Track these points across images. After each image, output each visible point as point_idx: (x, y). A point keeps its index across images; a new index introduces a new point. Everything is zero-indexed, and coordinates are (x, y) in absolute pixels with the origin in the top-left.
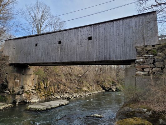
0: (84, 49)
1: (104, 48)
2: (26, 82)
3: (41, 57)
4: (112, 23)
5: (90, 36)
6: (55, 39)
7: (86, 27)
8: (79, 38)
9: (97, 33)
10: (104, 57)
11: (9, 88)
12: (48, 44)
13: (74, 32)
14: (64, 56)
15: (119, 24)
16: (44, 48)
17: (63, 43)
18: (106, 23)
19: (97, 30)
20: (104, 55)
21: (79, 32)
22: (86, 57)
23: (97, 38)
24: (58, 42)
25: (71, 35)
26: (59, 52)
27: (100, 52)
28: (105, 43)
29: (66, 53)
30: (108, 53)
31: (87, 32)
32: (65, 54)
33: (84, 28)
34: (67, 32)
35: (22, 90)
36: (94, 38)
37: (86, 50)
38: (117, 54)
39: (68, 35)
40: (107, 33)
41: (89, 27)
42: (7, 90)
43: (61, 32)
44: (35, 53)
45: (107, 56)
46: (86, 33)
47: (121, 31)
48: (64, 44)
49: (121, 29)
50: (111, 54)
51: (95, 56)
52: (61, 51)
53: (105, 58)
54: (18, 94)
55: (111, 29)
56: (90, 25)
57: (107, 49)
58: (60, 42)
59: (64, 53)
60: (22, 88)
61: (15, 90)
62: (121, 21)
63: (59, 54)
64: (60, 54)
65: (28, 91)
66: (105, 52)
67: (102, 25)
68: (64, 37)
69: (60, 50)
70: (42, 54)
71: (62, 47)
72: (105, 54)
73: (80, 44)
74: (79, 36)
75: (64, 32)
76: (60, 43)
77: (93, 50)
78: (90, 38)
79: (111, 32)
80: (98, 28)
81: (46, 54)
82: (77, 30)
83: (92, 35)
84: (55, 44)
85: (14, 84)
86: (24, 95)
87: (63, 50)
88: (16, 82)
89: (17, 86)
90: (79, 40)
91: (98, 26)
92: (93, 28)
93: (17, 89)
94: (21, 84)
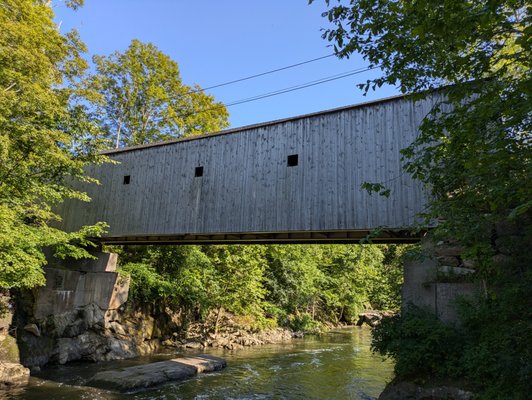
0: (274, 195)
1: (336, 192)
2: (92, 296)
3: (141, 217)
4: (361, 111)
5: (292, 153)
6: (184, 164)
7: (280, 126)
8: (260, 160)
9: (313, 144)
10: (336, 219)
11: (38, 315)
12: (164, 178)
13: (242, 139)
14: (210, 214)
15: (384, 115)
16: (151, 190)
17: (209, 175)
18: (343, 114)
19: (316, 134)
20: (336, 213)
21: (260, 141)
22: (279, 220)
23: (316, 159)
24: (193, 172)
25: (235, 151)
26: (198, 201)
27: (323, 201)
28: (338, 176)
29: (218, 205)
30: (349, 207)
31: (283, 141)
32: (213, 209)
33: (273, 128)
34: (224, 142)
35: (79, 322)
36: (306, 159)
37: (281, 195)
38: (377, 209)
39: (226, 150)
40: (345, 144)
41: (289, 124)
42: (32, 323)
43: (202, 141)
44: (123, 205)
45: (345, 217)
46: (280, 145)
47: (390, 139)
48: (212, 178)
49: (389, 131)
50: (360, 208)
51: (307, 215)
52: (202, 199)
54: (66, 334)
55: (357, 131)
56: (294, 120)
57: (345, 193)
58: (199, 172)
59: (210, 205)
60: (81, 315)
61: (56, 321)
62: (389, 108)
63: (197, 209)
64: (201, 210)
65: (97, 326)
66: (341, 202)
67: (331, 118)
68: (211, 157)
69: (198, 196)
70: (142, 209)
71: (206, 186)
72: (341, 211)
73: (260, 176)
74: (260, 151)
75: (214, 141)
76: (201, 175)
77: (302, 198)
78: (293, 160)
79: (359, 140)
80: (316, 129)
81: (157, 207)
82: (253, 134)
83: (298, 151)
84: (184, 176)
85: (52, 302)
86: (83, 338)
87: (210, 196)
88: (59, 297)
89: (63, 309)
90: (257, 165)
91: (316, 122)
92: (301, 128)
93: (63, 319)
94: (77, 302)
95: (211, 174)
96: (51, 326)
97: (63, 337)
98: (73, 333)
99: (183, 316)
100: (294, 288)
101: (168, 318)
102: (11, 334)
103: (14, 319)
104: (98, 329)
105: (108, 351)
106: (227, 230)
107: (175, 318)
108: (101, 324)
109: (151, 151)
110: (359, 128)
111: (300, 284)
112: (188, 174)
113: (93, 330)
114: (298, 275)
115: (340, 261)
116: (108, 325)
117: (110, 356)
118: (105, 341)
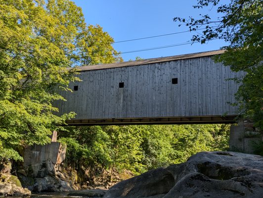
0: (165, 98)
1: (197, 97)
2: (49, 156)
3: (87, 109)
4: (210, 58)
5: (174, 77)
6: (112, 80)
7: (168, 63)
8: (157, 80)
9: (186, 73)
10: (198, 110)
11: (24, 165)
12: (100, 88)
13: (146, 69)
14: (129, 108)
16: (92, 94)
17: (127, 87)
18: (201, 59)
19: (187, 68)
20: (198, 108)
21: (156, 70)
22: (168, 111)
23: (187, 81)
24: (118, 85)
25: (142, 75)
26: (122, 101)
27: (191, 102)
28: (199, 90)
29: (134, 103)
30: (204, 105)
31: (169, 71)
32: (131, 105)
33: (164, 64)
34: (135, 70)
35: (43, 169)
36: (182, 80)
37: (169, 99)
38: (218, 106)
39: (137, 74)
40: (202, 74)
42: (21, 169)
43: (123, 68)
44: (75, 102)
45: (202, 110)
46: (168, 73)
47: (224, 73)
48: (130, 89)
49: (224, 69)
50: (209, 105)
51: (183, 109)
52: (124, 100)
53: (199, 112)
54: (39, 176)
55: (208, 68)
56: (175, 60)
57: (202, 98)
58: (121, 85)
59: (129, 103)
60: (44, 166)
61: (33, 168)
63: (121, 105)
64: (124, 106)
65: (51, 173)
66: (200, 103)
67: (195, 61)
68: (128, 76)
69: (122, 98)
70: (87, 105)
71: (126, 93)
72: (200, 106)
73: (157, 88)
74: (157, 76)
75: (130, 69)
76: (123, 87)
77: (180, 101)
78: (175, 81)
79: (209, 72)
80: (187, 66)
81: (96, 104)
82: (152, 66)
83: (178, 76)
84: (113, 87)
85: (31, 157)
86: (47, 178)
87: (129, 98)
88: (34, 155)
89: (36, 162)
90: (155, 83)
91: (187, 62)
92: (179, 65)
93: (36, 168)
94: (42, 158)
96: (31, 171)
97: (37, 177)
98: (42, 176)
99: (90, 172)
100: (156, 156)
101: (84, 173)
102: (13, 174)
103: (12, 166)
104: (52, 175)
105: (60, 186)
106: (140, 116)
107: (87, 172)
108: (53, 172)
109: (91, 72)
110: (209, 66)
112: (115, 86)
113: (49, 175)
114: (158, 148)
115: (183, 140)
116: (56, 173)
117: (62, 189)
118: (57, 182)
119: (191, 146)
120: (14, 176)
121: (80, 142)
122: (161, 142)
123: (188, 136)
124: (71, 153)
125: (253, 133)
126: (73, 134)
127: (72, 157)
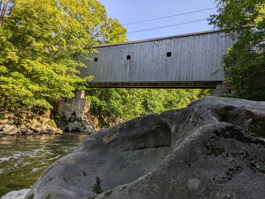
0: (161, 67)
1: (186, 67)
2: (78, 107)
3: (103, 75)
4: (198, 36)
5: (169, 51)
6: (122, 54)
7: (164, 40)
8: (155, 53)
9: (178, 48)
10: (185, 77)
11: (59, 113)
12: (113, 59)
13: (148, 45)
14: (134, 74)
15: (207, 38)
16: (107, 64)
18: (190, 37)
19: (179, 44)
20: (185, 75)
21: (155, 46)
22: (162, 77)
23: (179, 54)
24: (126, 57)
25: (144, 49)
26: (128, 69)
27: (180, 71)
28: (187, 61)
29: (137, 71)
30: (191, 73)
31: (165, 46)
32: (135, 73)
33: (161, 41)
34: (140, 46)
35: (74, 116)
36: (174, 54)
37: (164, 68)
38: (201, 74)
39: (141, 49)
40: (191, 49)
41: (168, 40)
42: (57, 115)
43: (130, 45)
44: (95, 70)
45: (189, 77)
47: (208, 48)
48: (135, 60)
49: (208, 45)
50: (195, 73)
51: (174, 75)
52: (130, 69)
53: (187, 78)
54: (70, 120)
56: (170, 38)
57: (190, 68)
58: (129, 57)
59: (134, 71)
60: (74, 114)
61: (66, 115)
62: (209, 36)
63: (128, 72)
64: (130, 73)
66: (188, 71)
67: (186, 38)
68: (134, 52)
69: (128, 67)
70: (104, 72)
71: (132, 64)
72: (188, 74)
73: (155, 60)
74: (155, 50)
75: (135, 45)
76: (129, 59)
77: (172, 69)
78: (169, 54)
79: (196, 47)
80: (179, 42)
81: (110, 71)
82: (153, 43)
83: (171, 51)
84: (122, 59)
85: (64, 108)
86: (76, 122)
87: (134, 67)
88: (66, 106)
89: (68, 111)
90: (154, 56)
91: (179, 40)
92: (173, 42)
93: (68, 115)
94: (73, 109)
95: (133, 58)
96: (64, 117)
97: (68, 121)
98: (72, 120)
99: (108, 120)
100: (152, 112)
101: (103, 120)
102: (51, 118)
103: (51, 113)
104: (80, 120)
105: (85, 128)
106: (141, 80)
107: (105, 120)
108: (81, 118)
109: (107, 48)
110: (196, 43)
111: (154, 110)
112: (124, 58)
113: (78, 120)
114: (154, 106)
116: (83, 119)
117: (86, 130)
118: (83, 125)
119: (176, 106)
120: (51, 120)
121: (101, 100)
122: (156, 102)
123: (174, 100)
124: (94, 106)
125: (229, 95)
126: (96, 94)
127: (94, 109)
